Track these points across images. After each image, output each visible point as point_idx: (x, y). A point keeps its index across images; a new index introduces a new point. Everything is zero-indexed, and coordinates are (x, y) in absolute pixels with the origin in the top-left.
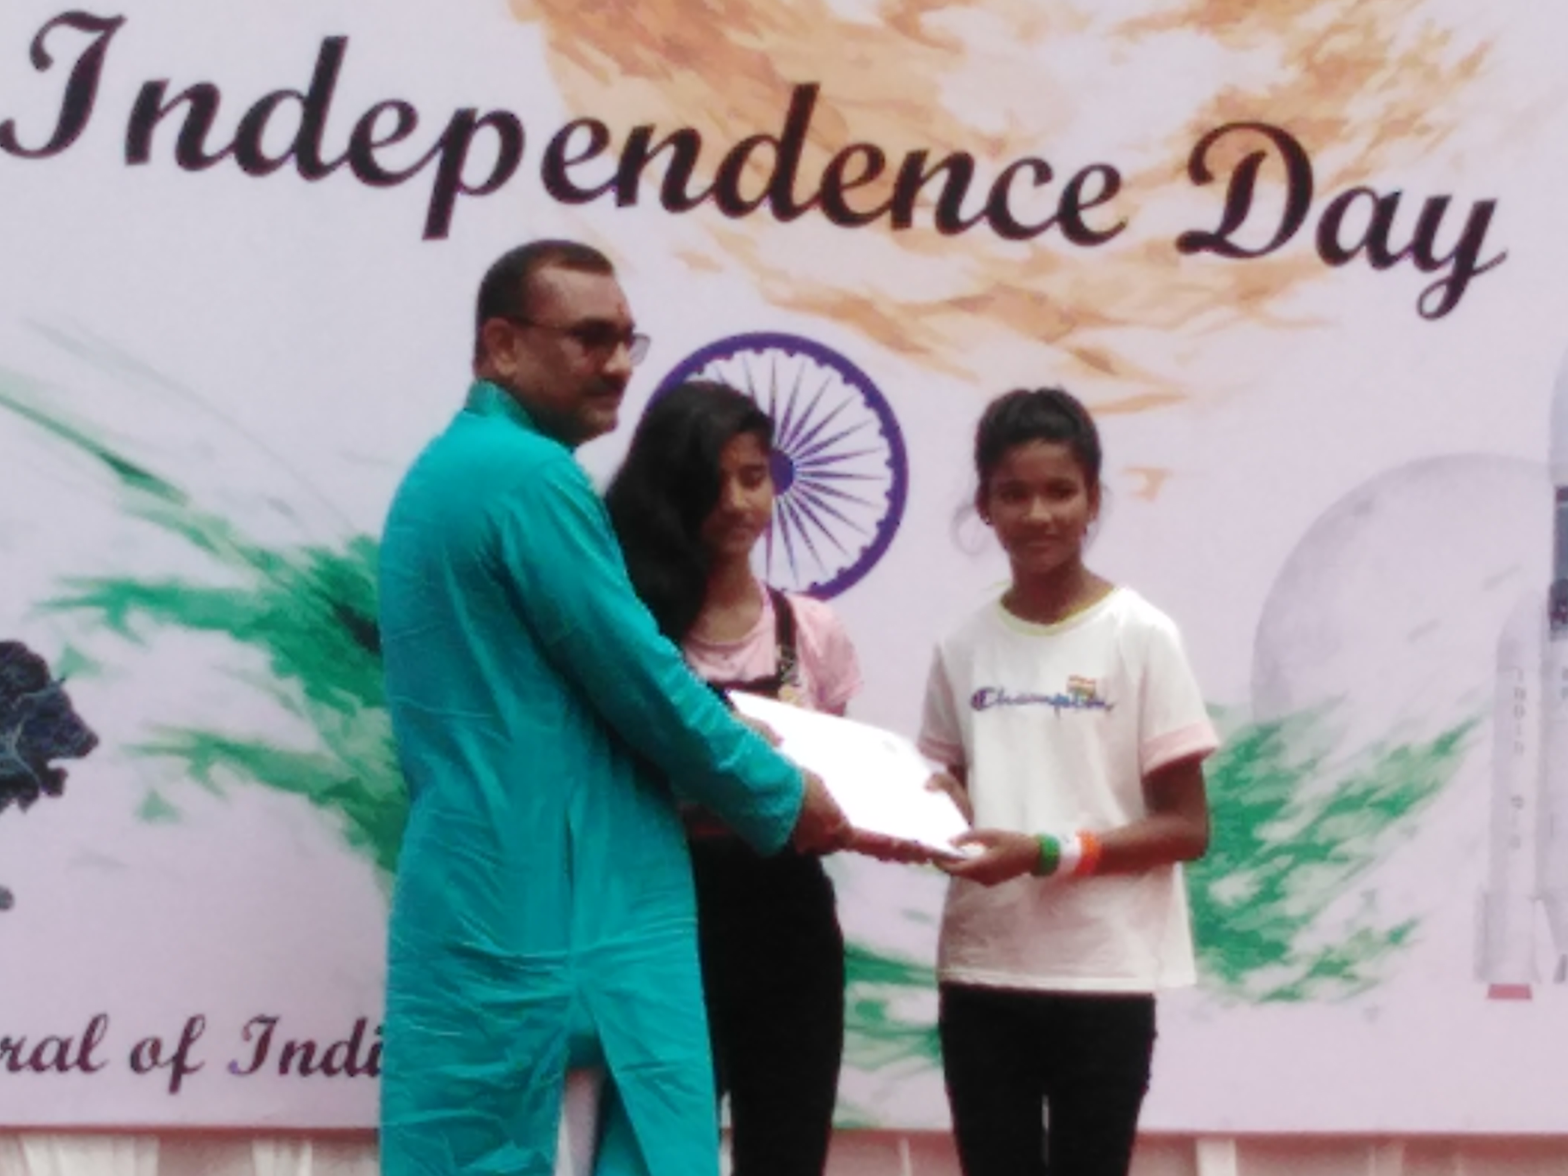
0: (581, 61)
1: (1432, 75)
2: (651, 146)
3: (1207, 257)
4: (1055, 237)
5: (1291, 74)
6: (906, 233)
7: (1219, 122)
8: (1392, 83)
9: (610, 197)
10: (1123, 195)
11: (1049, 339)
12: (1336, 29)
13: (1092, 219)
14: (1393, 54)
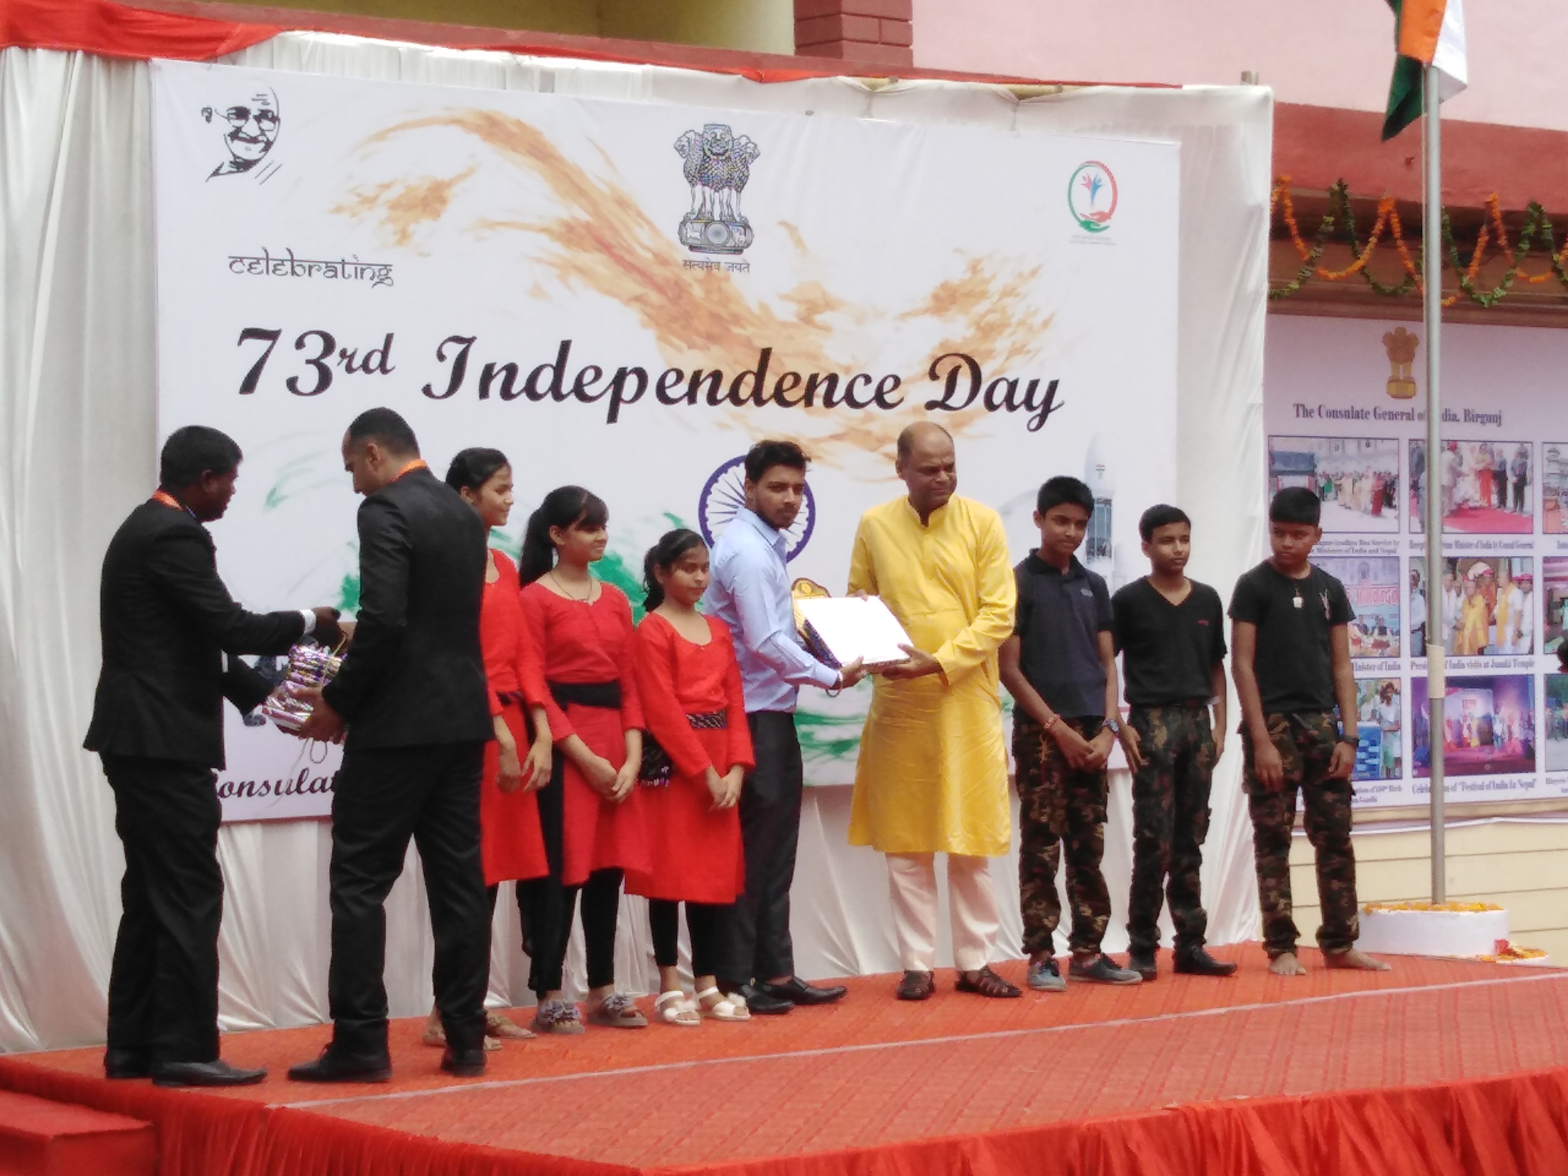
0: (671, 344)
1: (1031, 329)
2: (702, 378)
3: (938, 411)
4: (874, 407)
5: (971, 332)
6: (810, 408)
7: (941, 355)
8: (1014, 333)
9: (685, 401)
10: (901, 387)
11: (873, 450)
12: (990, 311)
13: (889, 398)
14: (1014, 321)
